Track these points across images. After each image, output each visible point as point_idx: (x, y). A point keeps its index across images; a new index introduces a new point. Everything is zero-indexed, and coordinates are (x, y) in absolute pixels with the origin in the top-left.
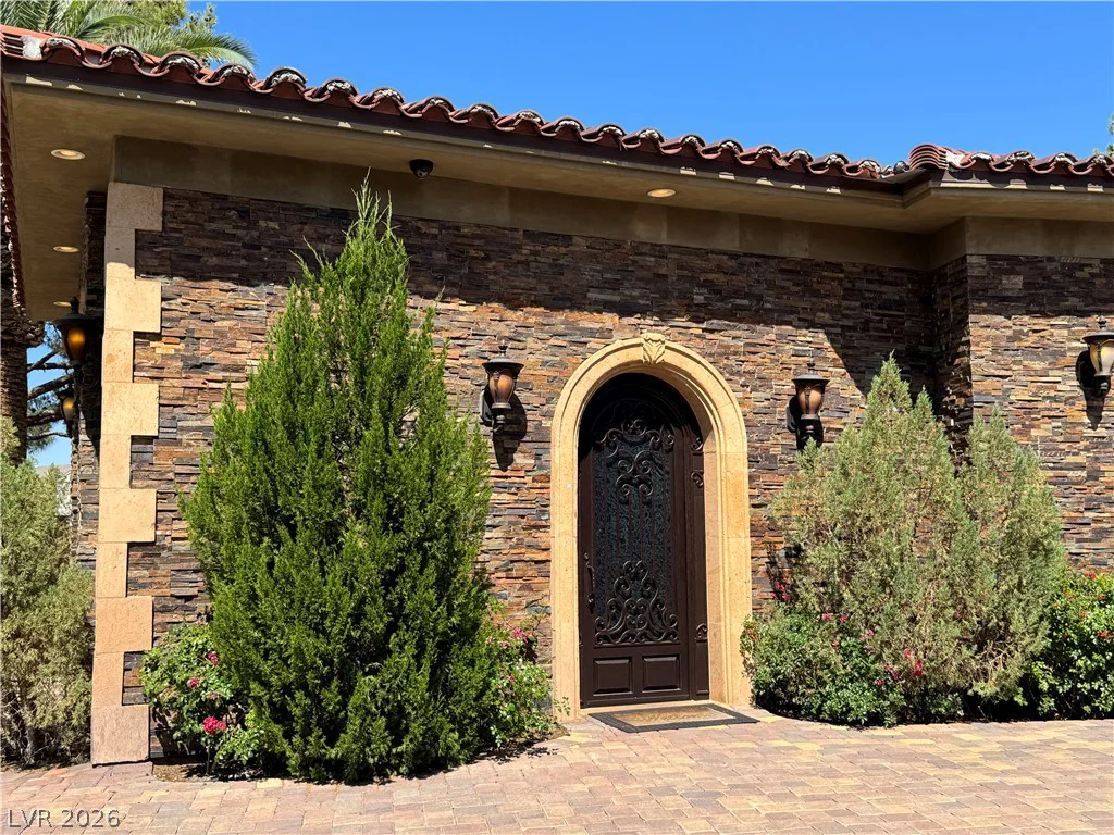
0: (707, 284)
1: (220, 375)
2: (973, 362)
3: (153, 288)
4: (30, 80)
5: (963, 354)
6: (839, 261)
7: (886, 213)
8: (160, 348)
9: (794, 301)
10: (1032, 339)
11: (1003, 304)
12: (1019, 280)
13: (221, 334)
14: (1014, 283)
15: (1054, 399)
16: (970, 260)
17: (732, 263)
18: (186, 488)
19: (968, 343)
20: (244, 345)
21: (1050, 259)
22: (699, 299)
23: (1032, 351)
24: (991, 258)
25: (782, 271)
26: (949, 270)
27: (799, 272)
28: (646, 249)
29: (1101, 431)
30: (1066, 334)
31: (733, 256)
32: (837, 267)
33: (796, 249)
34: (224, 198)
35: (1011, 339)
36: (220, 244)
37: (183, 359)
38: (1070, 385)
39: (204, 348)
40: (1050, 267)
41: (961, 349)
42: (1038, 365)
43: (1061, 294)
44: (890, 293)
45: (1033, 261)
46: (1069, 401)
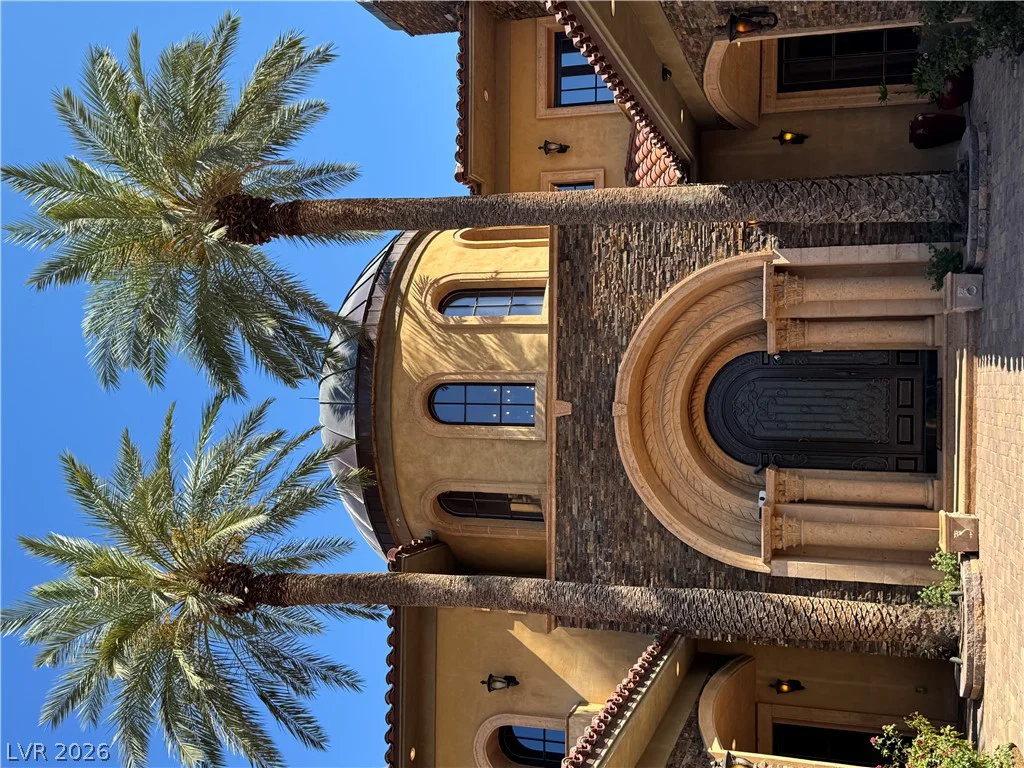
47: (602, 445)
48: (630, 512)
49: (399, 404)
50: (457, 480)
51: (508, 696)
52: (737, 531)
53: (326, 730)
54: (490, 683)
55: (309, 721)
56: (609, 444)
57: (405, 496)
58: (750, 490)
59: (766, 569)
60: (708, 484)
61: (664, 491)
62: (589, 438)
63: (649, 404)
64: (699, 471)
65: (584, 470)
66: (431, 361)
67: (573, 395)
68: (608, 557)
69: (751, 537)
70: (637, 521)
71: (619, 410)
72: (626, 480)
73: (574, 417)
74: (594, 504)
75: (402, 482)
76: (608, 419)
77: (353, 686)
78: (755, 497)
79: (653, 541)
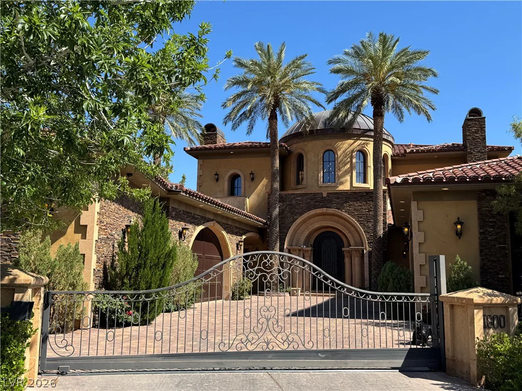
1: (102, 224)
8: (98, 217)
10: (175, 226)
11: (173, 218)
14: (174, 213)
16: (170, 207)
18: (98, 254)
20: (104, 216)
21: (178, 209)
23: (174, 229)
24: (172, 208)
30: (179, 225)
35: (173, 226)
37: (100, 219)
38: (178, 238)
39: (101, 217)
40: (178, 211)
42: (175, 232)
43: (178, 217)
45: (176, 209)
47: (315, 205)
48: (298, 213)
49: (328, 141)
50: (307, 160)
51: (249, 178)
52: (295, 240)
53: (236, 130)
54: (252, 174)
55: (239, 125)
56: (315, 207)
57: (302, 144)
58: (306, 243)
59: (285, 248)
60: (307, 233)
61: (304, 222)
62: (317, 202)
63: (328, 217)
64: (310, 230)
65: (308, 201)
66: (340, 150)
67: (329, 197)
68: (286, 208)
69: (293, 244)
70: (296, 215)
71: (324, 210)
72: (306, 212)
73: (322, 197)
74: (299, 204)
75: (306, 143)
76: (322, 207)
77: (247, 133)
78: (304, 245)
79: (291, 219)
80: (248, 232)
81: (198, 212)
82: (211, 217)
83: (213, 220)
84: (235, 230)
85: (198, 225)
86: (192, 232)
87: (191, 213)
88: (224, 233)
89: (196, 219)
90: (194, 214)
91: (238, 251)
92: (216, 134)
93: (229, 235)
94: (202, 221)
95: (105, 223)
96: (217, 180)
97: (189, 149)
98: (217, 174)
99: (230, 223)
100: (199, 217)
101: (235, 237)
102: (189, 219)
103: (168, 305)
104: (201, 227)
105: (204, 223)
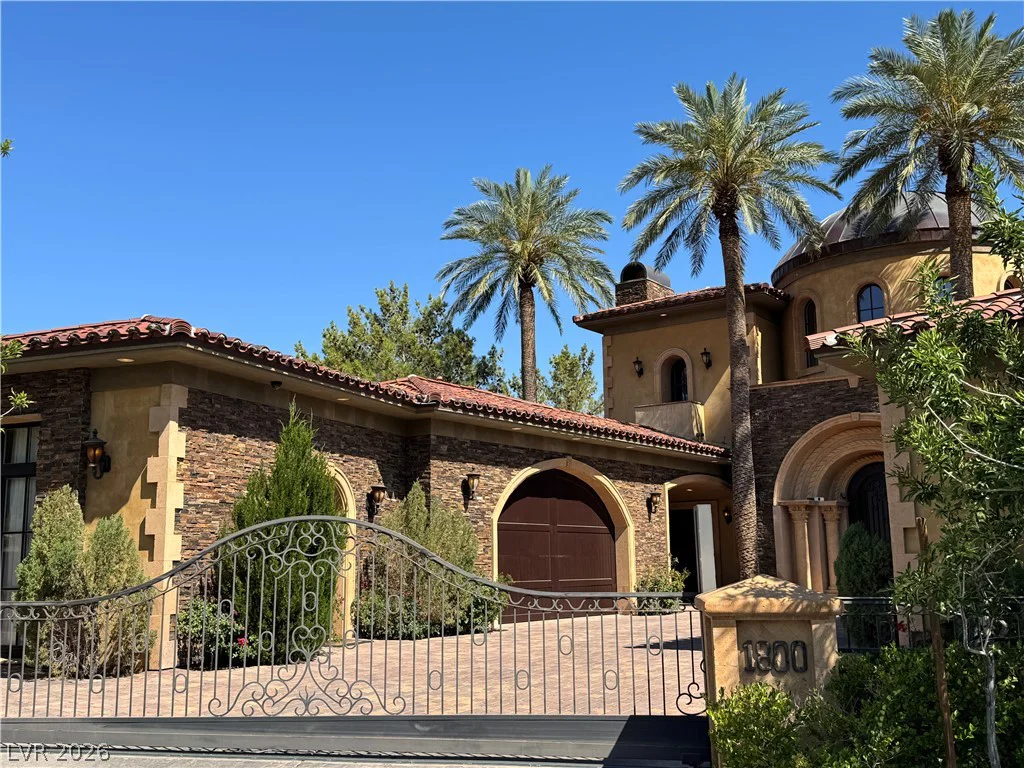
0: (345, 439)
1: (201, 479)
2: (432, 482)
3: (183, 435)
4: (188, 345)
5: (426, 478)
6: (380, 430)
7: (410, 414)
8: (184, 466)
9: (368, 449)
10: (448, 474)
11: (442, 457)
12: (446, 447)
13: (202, 458)
14: (444, 448)
15: (454, 499)
16: (432, 437)
17: (351, 430)
18: (189, 534)
19: (429, 473)
20: (209, 464)
21: (455, 439)
22: (342, 447)
23: (448, 478)
24: (438, 437)
25: (367, 435)
26: (418, 439)
27: (371, 434)
28: (328, 422)
29: (468, 514)
30: (460, 470)
31: (352, 427)
32: (380, 433)
33: (370, 425)
34: (203, 392)
35: (443, 473)
36: (202, 415)
37: (190, 470)
38: (459, 494)
39: (196, 466)
40: (456, 442)
41: (424, 475)
42: (450, 485)
43: (458, 455)
44: (396, 446)
45: (450, 439)
46: (459, 500)
47: (834, 408)
48: (798, 427)
49: (866, 266)
50: (821, 313)
51: (701, 365)
52: (799, 486)
54: (706, 353)
56: (835, 412)
57: (810, 278)
58: (826, 490)
59: (775, 503)
60: (824, 469)
61: (816, 443)
62: (837, 400)
63: (868, 431)
64: (832, 463)
65: (819, 399)
66: (893, 280)
67: (863, 387)
68: (772, 419)
69: (797, 494)
70: (793, 432)
71: (854, 416)
72: (815, 424)
73: (849, 390)
74: (800, 407)
75: (818, 275)
76: (850, 410)
77: (693, 272)
78: (819, 496)
79: (783, 442)
80: (685, 473)
81: (517, 442)
82: (561, 450)
83: (564, 455)
84: (640, 473)
85: (520, 466)
86: (502, 481)
87: (497, 445)
88: (602, 479)
89: (512, 455)
90: (505, 446)
91: (653, 515)
92: (644, 282)
93: (620, 484)
94: (533, 460)
95: (213, 477)
96: (640, 373)
97: (582, 318)
98: (638, 362)
99: (620, 458)
100: (522, 451)
101: (639, 487)
102: (491, 456)
103: (407, 624)
104: (529, 471)
105: (536, 462)
